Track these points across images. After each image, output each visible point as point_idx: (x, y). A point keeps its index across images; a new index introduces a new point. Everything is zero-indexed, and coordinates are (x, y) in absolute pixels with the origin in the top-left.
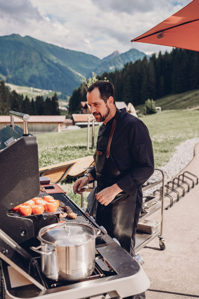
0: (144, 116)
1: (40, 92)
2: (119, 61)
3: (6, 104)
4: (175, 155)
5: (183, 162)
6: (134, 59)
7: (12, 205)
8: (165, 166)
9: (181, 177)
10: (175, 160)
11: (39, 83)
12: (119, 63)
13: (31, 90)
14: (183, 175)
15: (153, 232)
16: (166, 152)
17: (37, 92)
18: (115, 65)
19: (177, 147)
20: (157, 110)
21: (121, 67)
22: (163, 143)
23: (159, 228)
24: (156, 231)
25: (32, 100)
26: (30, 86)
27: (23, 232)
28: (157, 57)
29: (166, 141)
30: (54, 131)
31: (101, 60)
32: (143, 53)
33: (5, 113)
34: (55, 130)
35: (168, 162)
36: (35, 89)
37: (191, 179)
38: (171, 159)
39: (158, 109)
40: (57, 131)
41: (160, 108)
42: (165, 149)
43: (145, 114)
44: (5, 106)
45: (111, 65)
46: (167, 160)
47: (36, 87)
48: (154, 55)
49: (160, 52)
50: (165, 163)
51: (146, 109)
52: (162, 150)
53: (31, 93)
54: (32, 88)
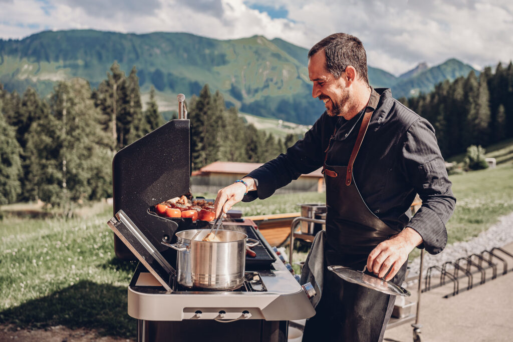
0: (464, 173)
1: (293, 128)
2: (428, 79)
3: (237, 144)
4: (493, 228)
5: (504, 238)
6: (453, 76)
7: (154, 201)
8: (469, 242)
9: (486, 256)
10: (489, 236)
11: (293, 113)
12: (426, 82)
13: (279, 124)
14: (491, 253)
15: (403, 316)
16: (477, 222)
17: (289, 127)
18: (420, 86)
19: (503, 219)
20: (488, 164)
21: (430, 88)
22: (479, 210)
23: (414, 311)
24: (407, 315)
25: (280, 141)
26: (278, 118)
27: (166, 238)
28: (493, 72)
29: (485, 207)
30: (311, 191)
31: (396, 79)
32: (469, 67)
33: (235, 158)
34: (313, 188)
35: (476, 236)
36: (287, 124)
37: (501, 259)
38: (483, 233)
39: (491, 162)
40: (316, 190)
41: (494, 160)
42: (480, 218)
43: (466, 170)
44: (237, 148)
45: (413, 87)
46: (476, 233)
47: (288, 120)
48: (488, 69)
49: (500, 64)
50: (471, 238)
51: (467, 160)
52: (473, 219)
53: (280, 129)
54: (281, 122)
